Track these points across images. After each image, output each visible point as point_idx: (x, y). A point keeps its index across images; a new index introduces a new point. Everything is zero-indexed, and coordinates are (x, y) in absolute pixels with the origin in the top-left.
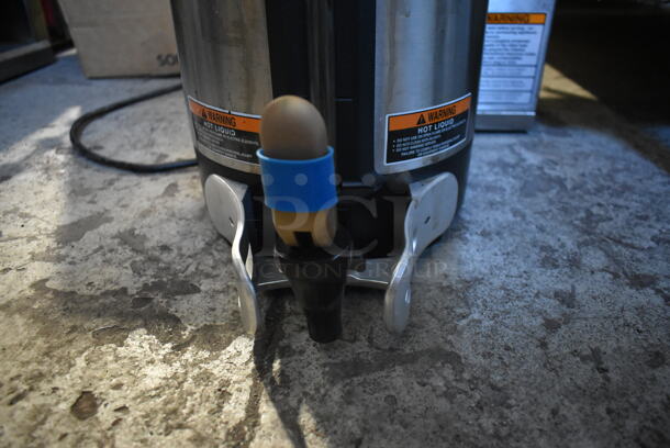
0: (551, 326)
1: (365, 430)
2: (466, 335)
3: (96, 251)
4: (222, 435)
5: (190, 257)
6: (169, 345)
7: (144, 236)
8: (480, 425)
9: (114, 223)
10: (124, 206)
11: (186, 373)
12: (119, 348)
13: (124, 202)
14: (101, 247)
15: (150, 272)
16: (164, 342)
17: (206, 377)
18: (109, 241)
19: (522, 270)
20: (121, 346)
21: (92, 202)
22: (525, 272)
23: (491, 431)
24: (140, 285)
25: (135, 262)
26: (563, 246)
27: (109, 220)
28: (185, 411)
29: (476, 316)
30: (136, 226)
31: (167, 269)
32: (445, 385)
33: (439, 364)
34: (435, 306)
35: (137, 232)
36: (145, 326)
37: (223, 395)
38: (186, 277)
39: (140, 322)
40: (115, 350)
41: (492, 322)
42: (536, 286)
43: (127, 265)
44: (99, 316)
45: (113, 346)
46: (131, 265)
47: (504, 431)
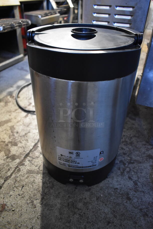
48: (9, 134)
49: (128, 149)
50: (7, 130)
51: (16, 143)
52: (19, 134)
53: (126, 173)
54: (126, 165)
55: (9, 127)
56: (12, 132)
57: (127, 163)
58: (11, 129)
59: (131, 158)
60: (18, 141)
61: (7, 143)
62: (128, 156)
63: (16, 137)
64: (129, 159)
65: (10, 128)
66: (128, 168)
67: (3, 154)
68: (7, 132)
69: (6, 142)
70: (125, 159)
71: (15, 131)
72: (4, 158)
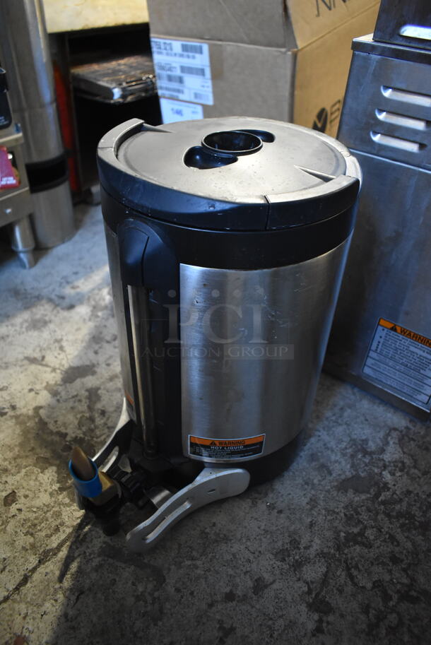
0: (230, 597)
1: (90, 589)
2: (181, 571)
3: (73, 397)
4: (41, 551)
5: (108, 428)
6: (58, 485)
7: (100, 397)
8: (134, 623)
9: (94, 377)
10: (108, 365)
11: (53, 507)
12: (41, 474)
13: (110, 362)
14: (76, 396)
15: (84, 429)
16: (58, 482)
17: (58, 515)
18: (83, 392)
19: (260, 549)
20: (42, 472)
21: (96, 353)
22: (260, 552)
23: (135, 630)
24: (74, 435)
25: (83, 416)
26: (307, 548)
27: (94, 373)
28: (39, 528)
29: (199, 563)
30: (102, 387)
31: (92, 430)
32: (142, 592)
33: (151, 579)
34: (186, 542)
35: (99, 392)
36: (58, 466)
37: (57, 530)
38: (96, 442)
39: (58, 462)
40: (38, 473)
41: (203, 573)
42: (254, 566)
43: (79, 416)
44: (46, 447)
45: (39, 470)
46: (81, 418)
47: (141, 634)
48: (81, 415)
49: (409, 545)
50: (79, 398)
51: (93, 446)
52: (108, 419)
53: (384, 632)
54: (391, 604)
55: (87, 390)
56: (90, 408)
57: (395, 597)
58: (89, 398)
59: (413, 579)
60: (99, 440)
61: (70, 441)
62: (405, 570)
63: (96, 427)
64: (405, 581)
65: (87, 394)
66: (394, 615)
67: (54, 473)
68: (77, 404)
69: (68, 438)
70: (391, 580)
71: (99, 406)
72: (54, 487)
